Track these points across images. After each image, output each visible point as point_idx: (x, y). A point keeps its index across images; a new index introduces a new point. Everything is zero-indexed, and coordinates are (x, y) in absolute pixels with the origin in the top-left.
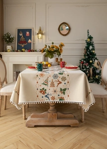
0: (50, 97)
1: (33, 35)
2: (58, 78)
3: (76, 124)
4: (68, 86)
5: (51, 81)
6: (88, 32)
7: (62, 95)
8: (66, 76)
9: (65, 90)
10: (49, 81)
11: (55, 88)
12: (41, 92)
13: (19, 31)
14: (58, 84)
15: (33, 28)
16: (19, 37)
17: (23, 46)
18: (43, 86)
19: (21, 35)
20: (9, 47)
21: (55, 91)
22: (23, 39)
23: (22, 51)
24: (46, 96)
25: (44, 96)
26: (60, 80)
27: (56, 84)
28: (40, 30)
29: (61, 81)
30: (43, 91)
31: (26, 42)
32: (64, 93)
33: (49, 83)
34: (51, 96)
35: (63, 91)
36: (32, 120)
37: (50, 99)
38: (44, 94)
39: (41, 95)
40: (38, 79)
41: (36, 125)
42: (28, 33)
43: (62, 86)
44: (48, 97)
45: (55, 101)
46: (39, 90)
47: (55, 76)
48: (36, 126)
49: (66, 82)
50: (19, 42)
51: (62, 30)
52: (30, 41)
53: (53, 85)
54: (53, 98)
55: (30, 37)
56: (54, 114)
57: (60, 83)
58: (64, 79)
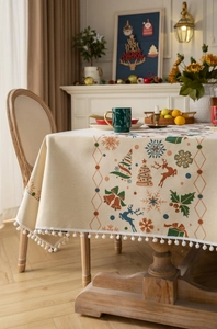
0: (137, 220)
1: (165, 31)
2: (165, 156)
4: (200, 184)
5: (141, 164)
7: (179, 218)
8: (193, 149)
9: (188, 198)
10: (133, 166)
11: (154, 190)
12: (108, 200)
13: (123, 21)
14: (165, 176)
15: (165, 10)
16: (122, 39)
17: (133, 67)
18: (116, 182)
19: (128, 33)
20: (91, 71)
21: (153, 201)
22: (132, 45)
23: (128, 82)
24: (124, 216)
25: (117, 214)
26: (173, 164)
27: (156, 175)
28: (185, 12)
29: (175, 167)
30: (115, 198)
31: (142, 53)
32: (186, 211)
33: (135, 172)
34: (140, 218)
35: (183, 202)
36: (94, 294)
37: (138, 227)
38: (116, 206)
39: (107, 210)
40: (98, 155)
42: (148, 26)
43: (177, 184)
44: (130, 221)
45: (155, 235)
46: (102, 193)
47: (155, 149)
48: (105, 316)
49: (192, 169)
50: (123, 55)
52: (153, 50)
53: (145, 179)
54: (147, 225)
55: (154, 40)
56: (163, 283)
57: (172, 172)
58: (185, 159)
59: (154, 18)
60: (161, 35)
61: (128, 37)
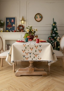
3: (46, 74)
6: (53, 20)
13: (7, 19)
15: (16, 17)
16: (7, 23)
17: (9, 28)
19: (8, 21)
22: (9, 24)
28: (23, 18)
31: (11, 26)
36: (19, 72)
41: (21, 75)
42: (13, 20)
50: (7, 25)
51: (37, 18)
52: (14, 25)
55: (14, 23)
61: (9, 22)
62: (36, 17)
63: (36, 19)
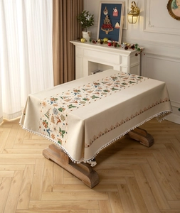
0: (51, 133)
2: (58, 115)
4: (67, 128)
5: (52, 115)
7: (61, 138)
8: (65, 116)
9: (64, 132)
10: (50, 114)
11: (55, 125)
14: (58, 122)
15: (124, 3)
17: (107, 32)
19: (106, 13)
20: (85, 34)
21: (55, 129)
22: (107, 20)
23: (102, 43)
24: (48, 131)
29: (61, 119)
30: (45, 123)
31: (112, 26)
32: (63, 136)
33: (50, 117)
35: (62, 133)
37: (51, 136)
38: (46, 127)
39: (43, 127)
40: (41, 107)
42: (116, 11)
43: (61, 126)
44: (49, 133)
45: (55, 141)
46: (42, 121)
47: (55, 111)
48: (50, 159)
49: (65, 122)
50: (103, 26)
52: (117, 25)
53: (53, 120)
54: (53, 136)
55: (118, 19)
59: (119, 7)
60: (122, 17)
61: (106, 16)
62: (172, 6)
63: (173, 10)
